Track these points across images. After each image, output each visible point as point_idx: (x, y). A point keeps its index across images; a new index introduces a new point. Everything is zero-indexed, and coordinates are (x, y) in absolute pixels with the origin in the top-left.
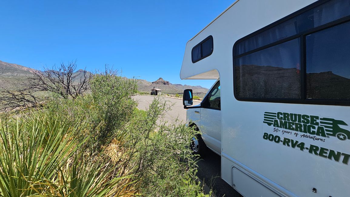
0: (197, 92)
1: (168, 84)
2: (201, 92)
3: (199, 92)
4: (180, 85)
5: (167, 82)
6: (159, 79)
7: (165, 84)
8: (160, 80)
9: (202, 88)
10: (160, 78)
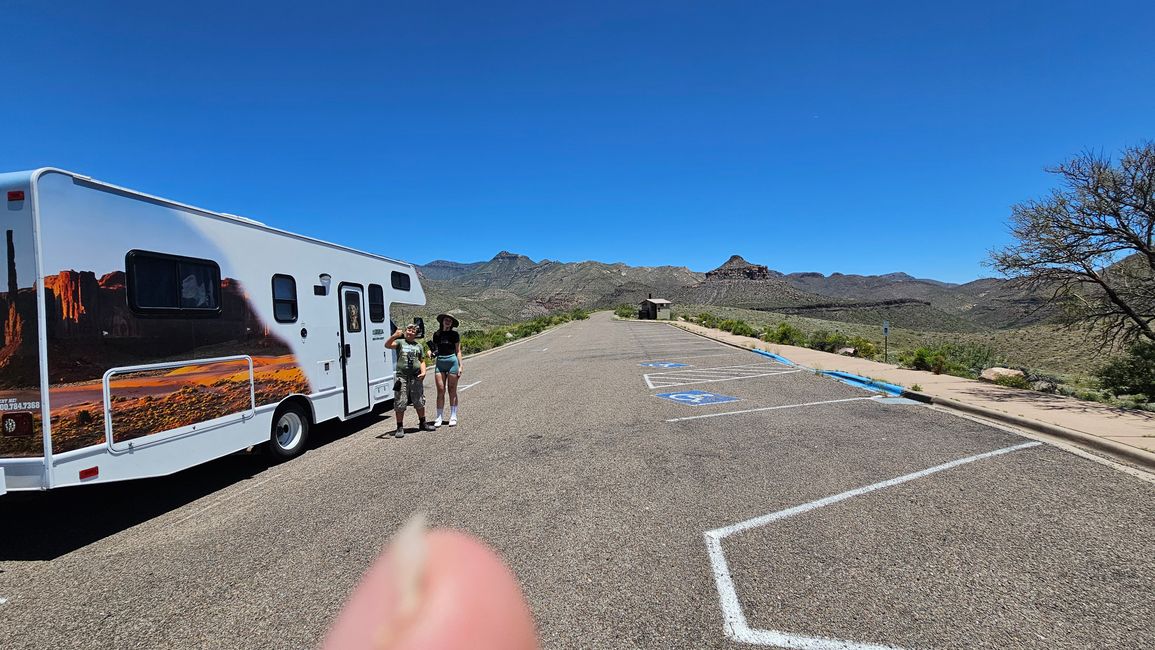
0: (888, 299)
1: (764, 275)
2: (906, 297)
3: (899, 296)
4: (814, 275)
5: (761, 269)
6: (731, 261)
7: (751, 275)
8: (735, 265)
9: (911, 281)
10: (735, 258)
